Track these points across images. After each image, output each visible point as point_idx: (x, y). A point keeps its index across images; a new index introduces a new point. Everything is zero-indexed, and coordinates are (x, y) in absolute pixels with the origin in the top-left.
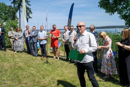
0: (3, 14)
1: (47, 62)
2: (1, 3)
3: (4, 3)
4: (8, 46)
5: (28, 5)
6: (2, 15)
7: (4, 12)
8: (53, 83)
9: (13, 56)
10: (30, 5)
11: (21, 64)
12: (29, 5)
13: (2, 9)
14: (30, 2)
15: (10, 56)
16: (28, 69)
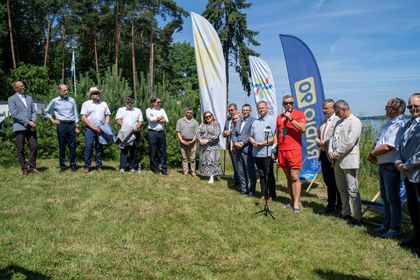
0: (185, 75)
1: (266, 211)
2: (182, 43)
3: (189, 44)
4: (173, 162)
5: (251, 44)
6: (181, 77)
7: (187, 70)
8: (255, 268)
9: (177, 187)
10: (258, 44)
11: (188, 209)
12: (256, 44)
13: (183, 61)
14: (256, 33)
15: (167, 186)
16: (201, 224)
